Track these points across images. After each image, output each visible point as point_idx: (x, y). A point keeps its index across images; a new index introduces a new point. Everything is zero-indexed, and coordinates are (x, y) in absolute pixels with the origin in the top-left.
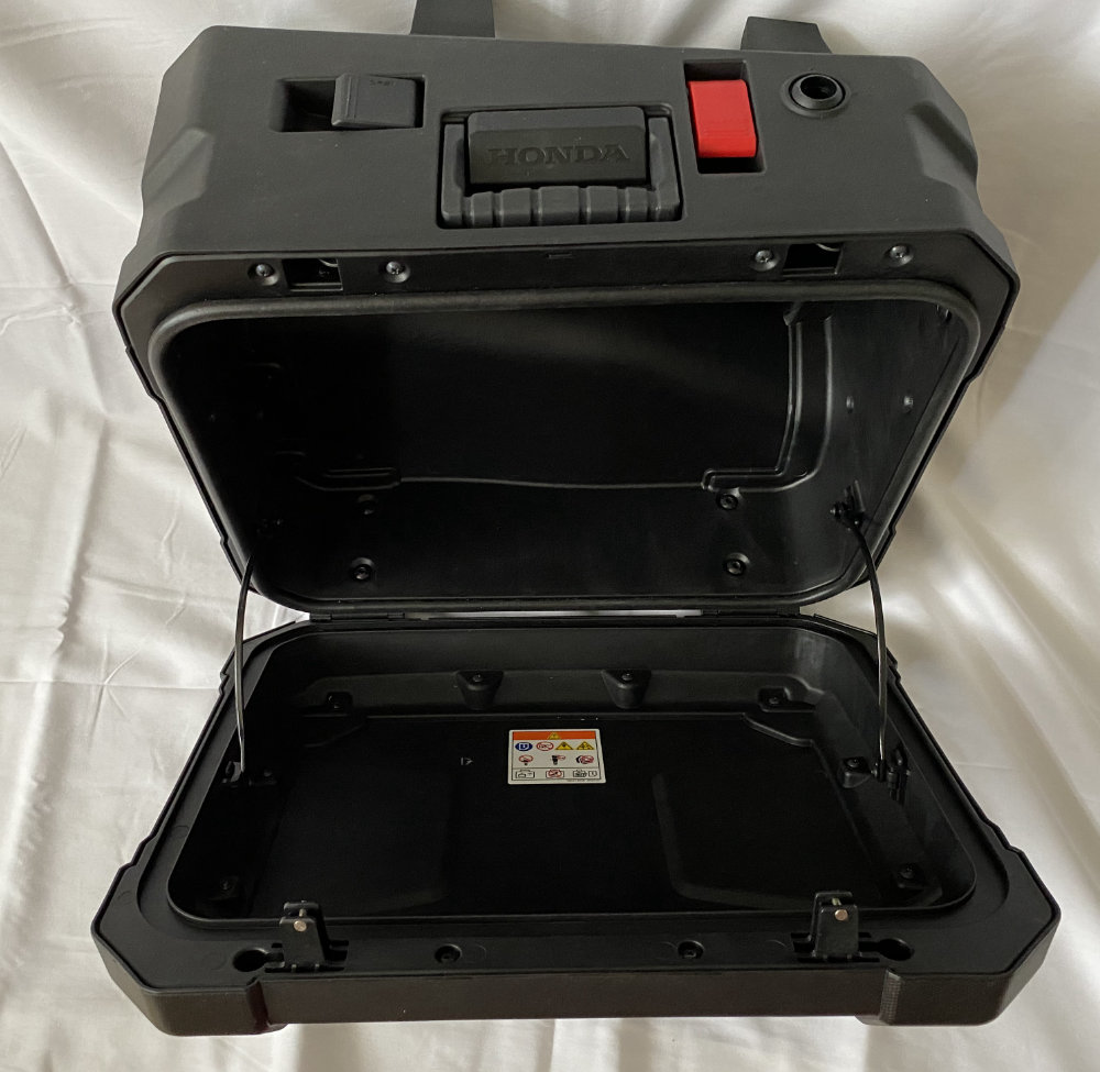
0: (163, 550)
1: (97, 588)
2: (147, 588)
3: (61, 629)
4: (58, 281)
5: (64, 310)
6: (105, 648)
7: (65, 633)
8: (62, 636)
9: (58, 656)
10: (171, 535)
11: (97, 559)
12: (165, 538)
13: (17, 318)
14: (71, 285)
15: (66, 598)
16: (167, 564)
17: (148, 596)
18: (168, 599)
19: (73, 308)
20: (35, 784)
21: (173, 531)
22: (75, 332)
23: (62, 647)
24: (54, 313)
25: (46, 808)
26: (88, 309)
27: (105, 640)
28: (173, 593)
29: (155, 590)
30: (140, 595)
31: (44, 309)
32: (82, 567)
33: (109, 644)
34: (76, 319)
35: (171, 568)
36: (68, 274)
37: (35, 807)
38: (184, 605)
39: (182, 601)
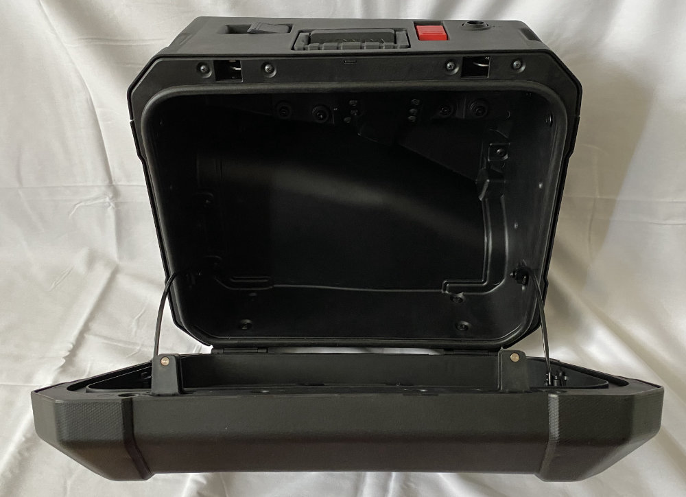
0: (133, 324)
1: (91, 339)
2: (120, 341)
3: (65, 358)
4: (107, 182)
5: (107, 199)
6: (88, 369)
7: (66, 361)
8: (65, 361)
9: (59, 370)
10: (140, 317)
11: (95, 326)
12: (137, 318)
13: (83, 204)
14: (113, 185)
15: (72, 344)
16: (134, 330)
17: (119, 345)
18: (130, 347)
19: (113, 197)
20: (24, 439)
21: (141, 315)
22: (110, 212)
23: (63, 366)
24: (102, 200)
25: (26, 454)
26: (120, 199)
27: (89, 365)
28: (134, 344)
29: (125, 342)
30: (115, 344)
31: (96, 198)
32: (86, 329)
33: (91, 367)
34: (112, 204)
35: (136, 332)
36: (113, 179)
37: (20, 453)
38: (140, 350)
39: (138, 348)
